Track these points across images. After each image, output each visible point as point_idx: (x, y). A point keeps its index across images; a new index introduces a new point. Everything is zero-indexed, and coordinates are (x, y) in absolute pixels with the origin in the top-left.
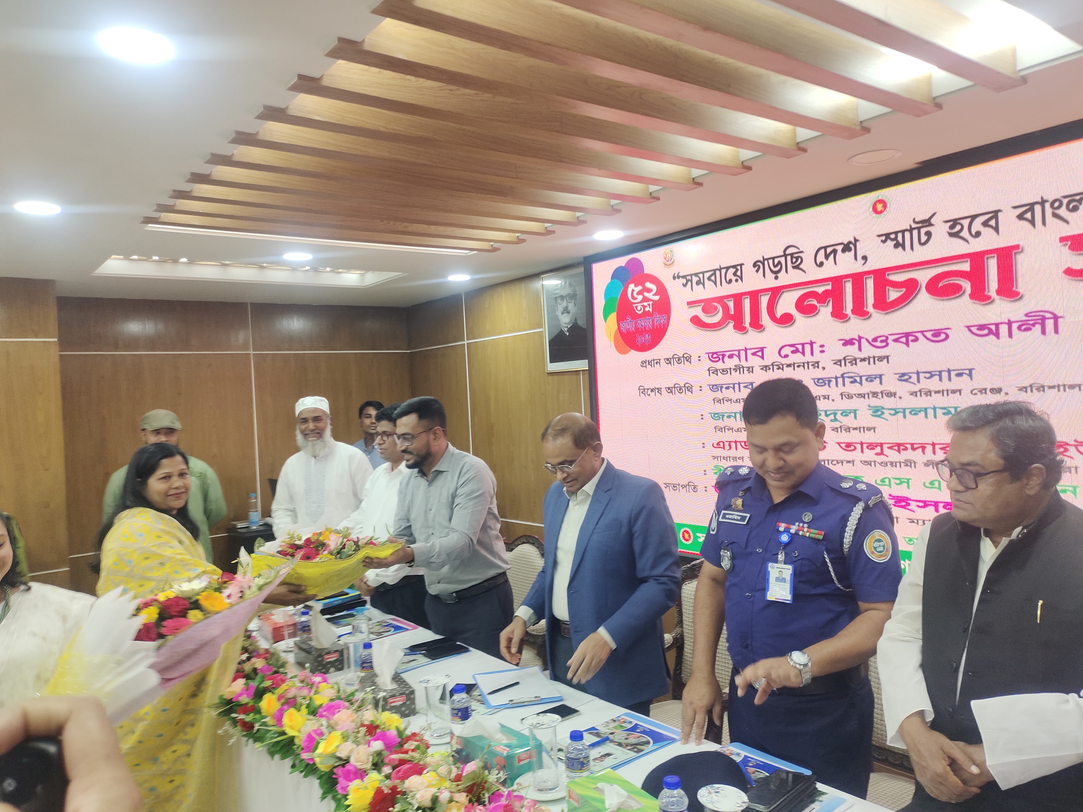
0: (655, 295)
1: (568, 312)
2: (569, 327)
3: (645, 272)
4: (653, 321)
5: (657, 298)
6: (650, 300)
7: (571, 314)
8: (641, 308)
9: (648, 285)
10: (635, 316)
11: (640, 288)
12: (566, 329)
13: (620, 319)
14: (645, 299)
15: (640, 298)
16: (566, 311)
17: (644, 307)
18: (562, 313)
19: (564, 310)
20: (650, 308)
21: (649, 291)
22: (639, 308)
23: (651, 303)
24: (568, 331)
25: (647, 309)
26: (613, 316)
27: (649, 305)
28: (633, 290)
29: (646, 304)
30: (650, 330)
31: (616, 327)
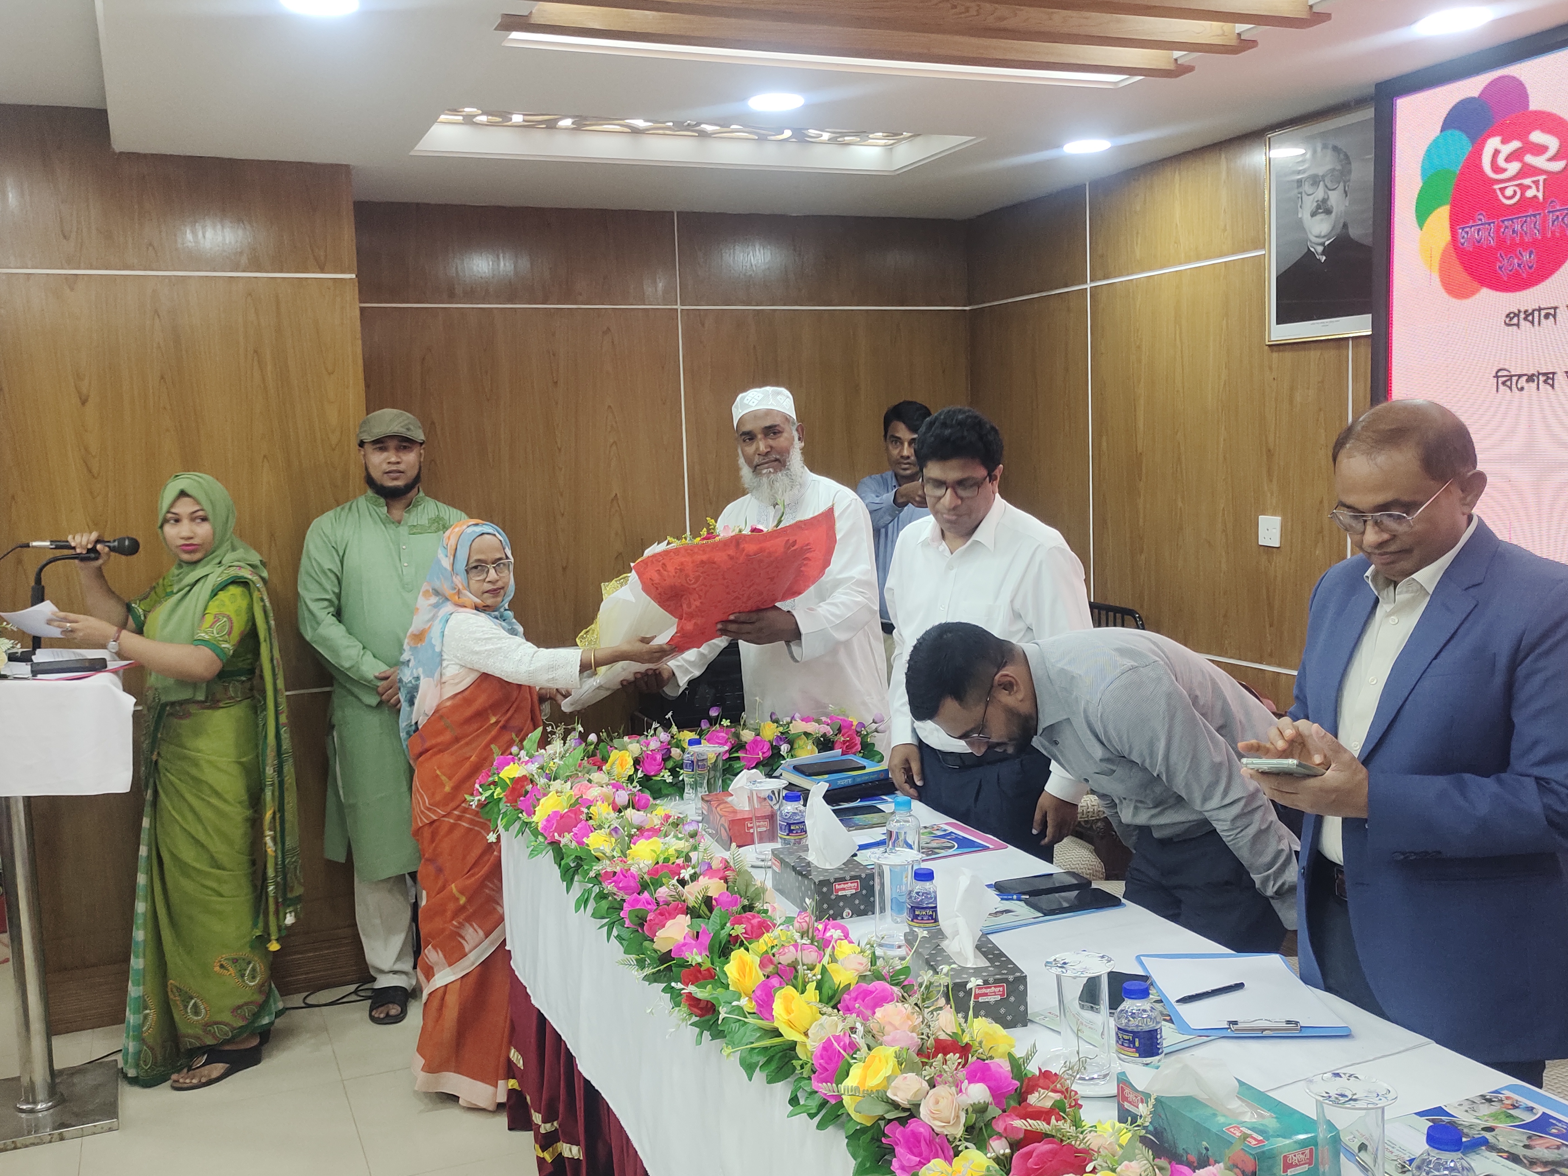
0: (1552, 159)
1: (1328, 212)
2: (1327, 243)
3: (1533, 106)
4: (1544, 220)
5: (1557, 166)
6: (1541, 172)
7: (1333, 214)
8: (1515, 192)
9: (1537, 137)
10: (1496, 210)
11: (1515, 145)
12: (1320, 249)
13: (1457, 220)
14: (1528, 171)
15: (1514, 168)
16: (1323, 208)
17: (1524, 188)
18: (1313, 214)
19: (1318, 207)
20: (1538, 190)
21: (1540, 150)
22: (1509, 192)
23: (1541, 178)
24: (1323, 253)
25: (1530, 193)
26: (1442, 215)
27: (1536, 183)
28: (1497, 152)
29: (1527, 181)
30: (1535, 241)
31: (1447, 236)
